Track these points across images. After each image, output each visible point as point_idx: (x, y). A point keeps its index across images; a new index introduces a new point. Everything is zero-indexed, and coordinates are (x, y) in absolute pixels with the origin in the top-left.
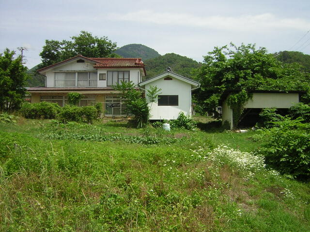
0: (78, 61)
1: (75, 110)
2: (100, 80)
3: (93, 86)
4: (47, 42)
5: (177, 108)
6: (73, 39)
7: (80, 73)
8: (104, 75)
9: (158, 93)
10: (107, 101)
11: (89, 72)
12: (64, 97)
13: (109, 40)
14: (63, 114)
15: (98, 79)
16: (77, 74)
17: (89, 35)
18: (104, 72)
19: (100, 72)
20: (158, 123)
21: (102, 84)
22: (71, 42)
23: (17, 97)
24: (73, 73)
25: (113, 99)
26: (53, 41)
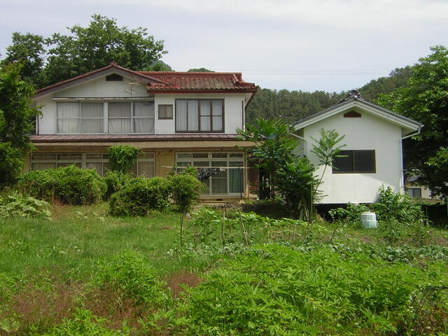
0: (110, 78)
1: (156, 184)
2: (159, 118)
3: (142, 131)
4: (17, 37)
5: (374, 177)
6: (73, 31)
7: (114, 103)
8: (168, 109)
9: (339, 146)
10: (179, 164)
11: (134, 102)
12: (84, 156)
13: (149, 35)
14: (128, 194)
15: (156, 117)
16: (106, 106)
17: (109, 23)
18: (169, 100)
19: (159, 101)
20: (341, 210)
21: (165, 128)
22: (70, 38)
23: (11, 156)
24: (99, 103)
25: (193, 160)
26: (29, 36)
